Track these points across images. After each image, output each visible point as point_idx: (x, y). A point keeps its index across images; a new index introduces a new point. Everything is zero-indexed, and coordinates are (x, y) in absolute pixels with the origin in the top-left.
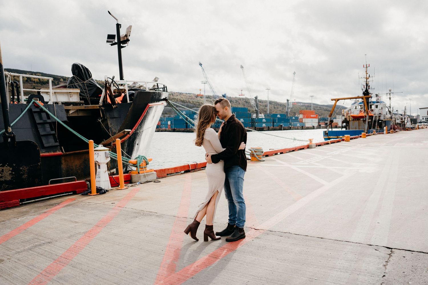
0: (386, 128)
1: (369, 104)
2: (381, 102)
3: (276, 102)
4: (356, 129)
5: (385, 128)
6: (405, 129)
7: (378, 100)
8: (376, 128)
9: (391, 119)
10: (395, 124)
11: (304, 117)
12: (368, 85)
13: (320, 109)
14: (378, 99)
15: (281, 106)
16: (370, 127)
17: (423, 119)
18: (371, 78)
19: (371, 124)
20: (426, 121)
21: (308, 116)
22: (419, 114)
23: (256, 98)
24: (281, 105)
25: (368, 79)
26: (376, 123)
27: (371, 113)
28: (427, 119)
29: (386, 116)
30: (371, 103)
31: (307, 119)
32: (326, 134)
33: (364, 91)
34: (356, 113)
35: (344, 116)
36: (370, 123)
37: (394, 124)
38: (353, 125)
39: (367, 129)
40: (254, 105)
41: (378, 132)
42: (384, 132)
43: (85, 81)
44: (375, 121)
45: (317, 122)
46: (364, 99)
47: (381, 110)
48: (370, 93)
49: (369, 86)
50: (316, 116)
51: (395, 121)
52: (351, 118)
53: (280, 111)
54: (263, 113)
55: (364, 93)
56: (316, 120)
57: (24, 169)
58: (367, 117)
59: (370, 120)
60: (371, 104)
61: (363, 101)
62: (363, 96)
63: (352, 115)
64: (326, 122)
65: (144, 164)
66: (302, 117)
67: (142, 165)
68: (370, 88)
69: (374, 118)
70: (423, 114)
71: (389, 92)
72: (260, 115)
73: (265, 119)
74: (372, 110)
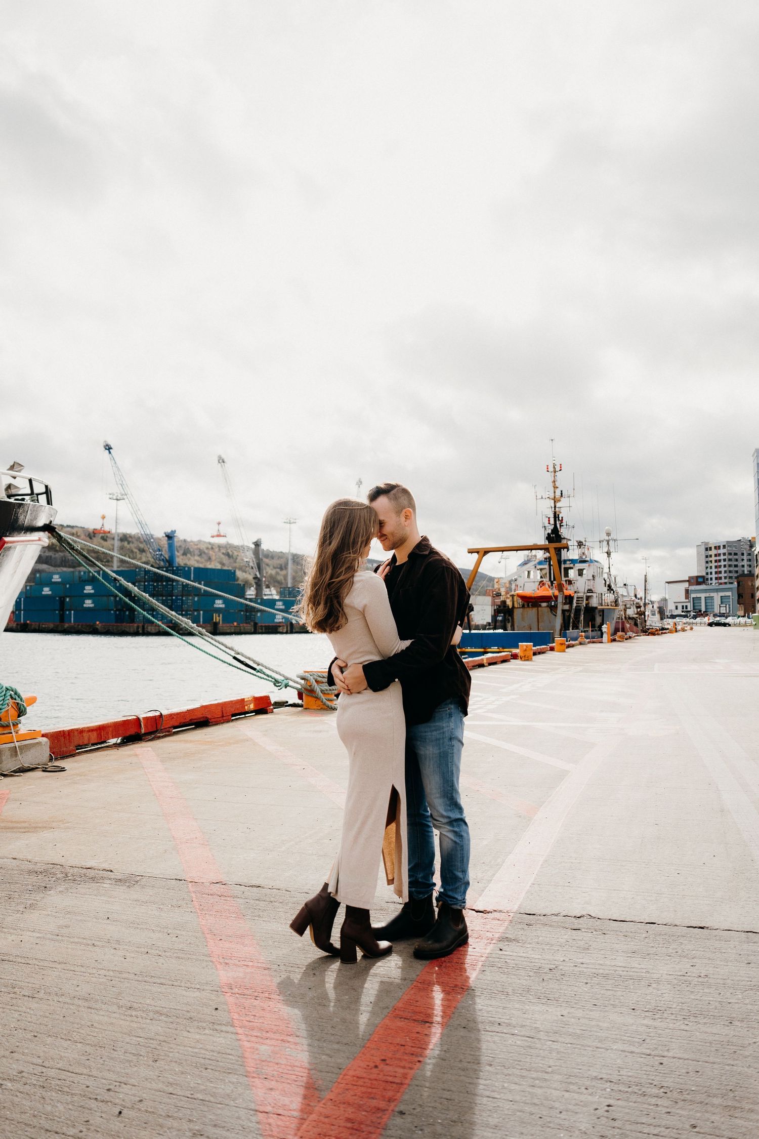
0: (608, 628)
1: (563, 566)
2: (591, 561)
4: (531, 629)
5: (605, 628)
6: (647, 632)
7: (584, 557)
8: (581, 625)
9: (616, 606)
10: (625, 617)
12: (559, 517)
14: (583, 553)
16: (565, 626)
17: (677, 608)
18: (567, 499)
19: (569, 616)
20: (683, 614)
22: (667, 598)
23: (258, 545)
25: (559, 501)
26: (580, 615)
27: (567, 589)
28: (685, 610)
29: (603, 598)
30: (568, 562)
33: (550, 531)
34: (530, 588)
35: (498, 594)
36: (567, 614)
37: (623, 618)
38: (523, 619)
39: (561, 630)
40: (251, 564)
41: (589, 639)
42: (602, 637)
44: (578, 610)
46: (552, 551)
47: (592, 581)
48: (564, 538)
49: (560, 519)
51: (625, 610)
52: (518, 602)
54: (274, 586)
55: (549, 538)
58: (560, 600)
59: (567, 607)
60: (567, 566)
61: (546, 559)
62: (547, 543)
63: (520, 592)
65: (13, 713)
67: (7, 716)
68: (564, 524)
69: (575, 601)
70: (676, 596)
71: (607, 538)
72: (266, 591)
73: (280, 603)
74: (570, 582)
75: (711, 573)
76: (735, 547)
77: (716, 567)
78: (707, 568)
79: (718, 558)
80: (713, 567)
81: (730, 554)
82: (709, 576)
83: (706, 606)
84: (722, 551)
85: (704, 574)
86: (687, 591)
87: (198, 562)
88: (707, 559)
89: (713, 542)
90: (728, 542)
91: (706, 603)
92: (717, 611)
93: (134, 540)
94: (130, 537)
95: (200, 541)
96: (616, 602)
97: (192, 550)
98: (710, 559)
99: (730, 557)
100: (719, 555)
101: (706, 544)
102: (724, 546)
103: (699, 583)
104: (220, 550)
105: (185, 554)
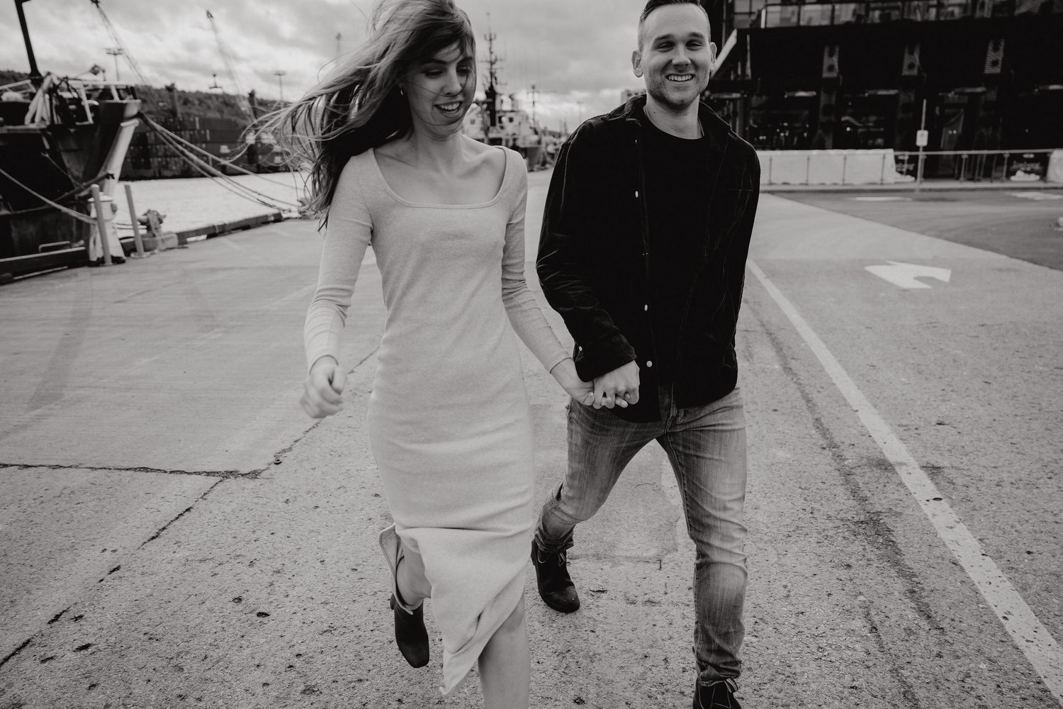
1: (497, 115)
2: (518, 111)
9: (539, 145)
12: (493, 76)
14: (514, 105)
23: (252, 95)
25: (494, 65)
29: (527, 139)
30: (501, 111)
33: (487, 90)
47: (518, 127)
48: (498, 94)
49: (495, 80)
55: (486, 93)
60: (501, 114)
68: (498, 83)
71: (532, 90)
74: (502, 128)
96: (539, 142)
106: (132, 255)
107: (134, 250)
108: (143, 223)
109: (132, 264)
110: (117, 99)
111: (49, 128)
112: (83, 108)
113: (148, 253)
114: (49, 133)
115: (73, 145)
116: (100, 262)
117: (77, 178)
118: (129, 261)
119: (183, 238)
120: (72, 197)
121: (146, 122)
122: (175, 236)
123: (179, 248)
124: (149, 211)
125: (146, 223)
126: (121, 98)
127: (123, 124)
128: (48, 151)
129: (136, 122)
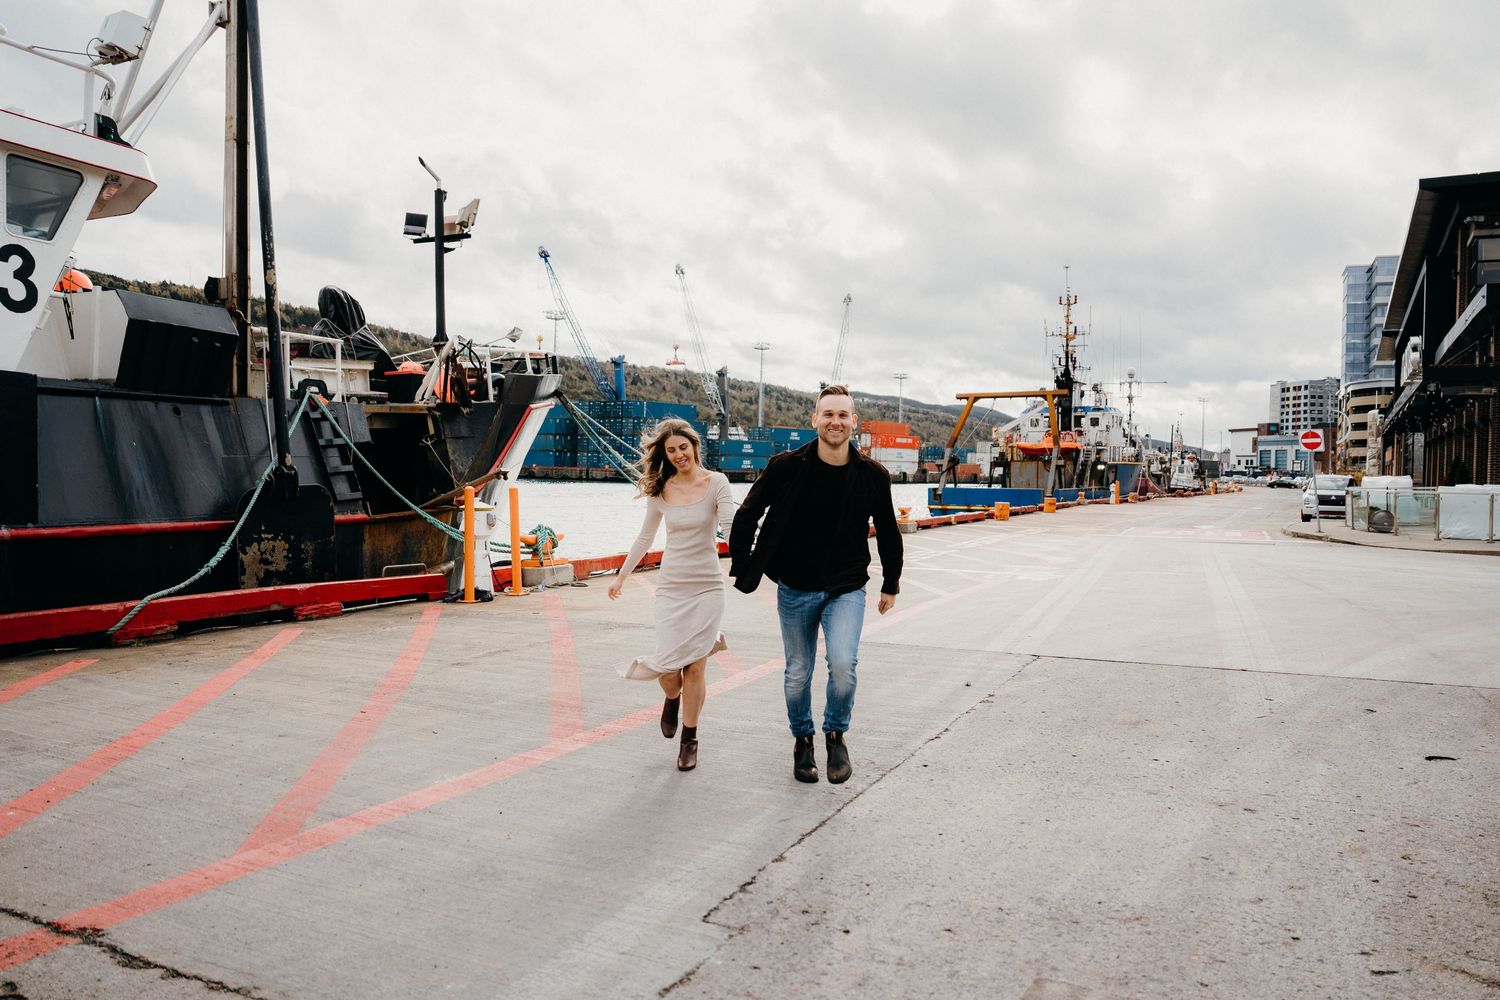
0: (1117, 487)
2: (1107, 409)
3: (785, 390)
4: (1028, 485)
5: (1113, 486)
7: (1099, 404)
8: (1087, 485)
9: (1137, 461)
11: (874, 444)
12: (1071, 358)
13: (927, 419)
14: (1099, 400)
15: (801, 404)
17: (1239, 463)
20: (1247, 470)
21: (888, 442)
22: (1229, 449)
23: (722, 373)
24: (801, 399)
26: (1086, 471)
28: (1249, 466)
29: (1119, 452)
30: (1079, 410)
31: (883, 449)
32: (934, 496)
34: (1036, 438)
35: (996, 445)
38: (1022, 473)
40: (714, 398)
42: (1109, 497)
43: (350, 333)
44: (1084, 465)
45: (917, 460)
47: (1105, 433)
48: (1077, 382)
49: (1073, 360)
50: (914, 441)
52: (1018, 455)
53: (797, 418)
54: (741, 425)
55: (1057, 381)
56: (914, 455)
57: (308, 547)
58: (1055, 454)
60: (1078, 414)
63: (1022, 443)
64: (938, 462)
66: (869, 445)
68: (1078, 365)
69: (1081, 455)
70: (1241, 448)
71: (1129, 380)
72: (732, 430)
73: (749, 446)
74: (1080, 433)
75: (1287, 421)
76: (1320, 388)
77: (1294, 413)
78: (1282, 413)
79: (1297, 402)
80: (1291, 413)
81: (1313, 397)
82: (1285, 424)
83: (1276, 461)
84: (1303, 393)
85: (1278, 421)
86: (1255, 442)
87: (650, 392)
88: (1283, 403)
89: (1291, 382)
90: (1311, 382)
91: (1276, 458)
92: (1289, 468)
93: (573, 365)
94: (569, 361)
95: (652, 368)
96: (1137, 458)
97: (642, 378)
98: (1287, 403)
99: (1313, 401)
100: (1299, 397)
101: (1284, 383)
102: (1306, 387)
103: (1270, 433)
104: (676, 378)
105: (634, 383)
106: (506, 590)
107: (510, 583)
108: (529, 546)
109: (503, 603)
110: (530, 372)
111: (438, 407)
112: (486, 382)
113: (529, 589)
114: (438, 414)
115: (464, 431)
116: (459, 597)
117: (460, 476)
118: (501, 599)
119: (584, 571)
120: (449, 501)
121: (565, 404)
122: (570, 565)
123: (573, 585)
124: (540, 528)
125: (533, 547)
126: (537, 370)
127: (532, 406)
128: (431, 438)
129: (552, 402)
